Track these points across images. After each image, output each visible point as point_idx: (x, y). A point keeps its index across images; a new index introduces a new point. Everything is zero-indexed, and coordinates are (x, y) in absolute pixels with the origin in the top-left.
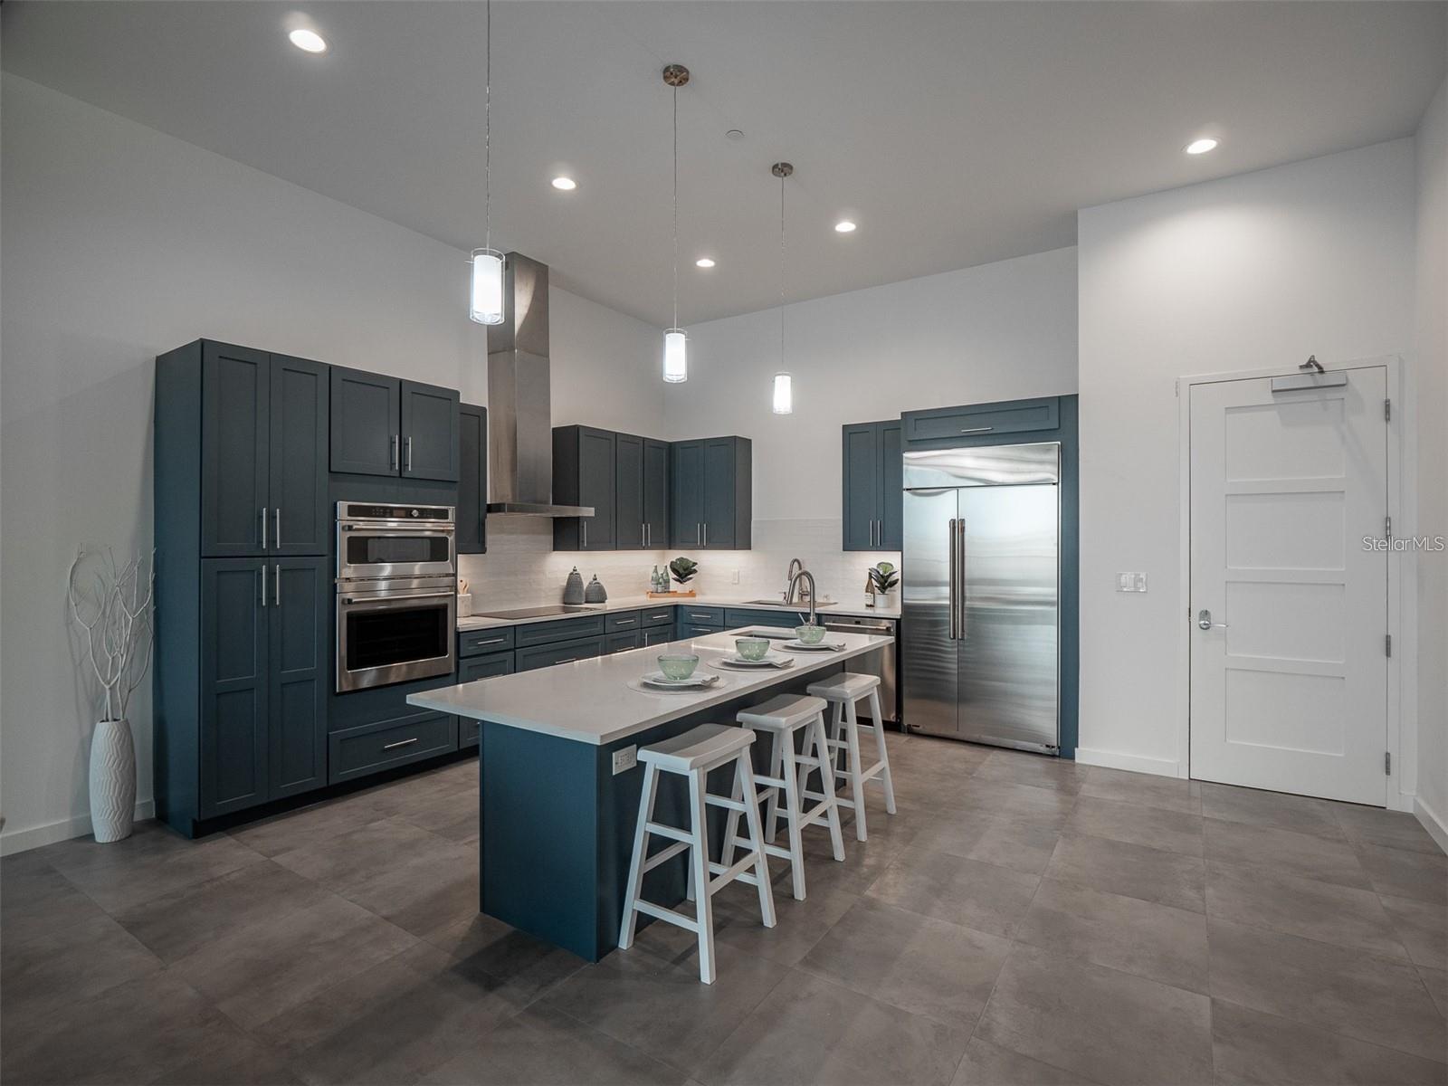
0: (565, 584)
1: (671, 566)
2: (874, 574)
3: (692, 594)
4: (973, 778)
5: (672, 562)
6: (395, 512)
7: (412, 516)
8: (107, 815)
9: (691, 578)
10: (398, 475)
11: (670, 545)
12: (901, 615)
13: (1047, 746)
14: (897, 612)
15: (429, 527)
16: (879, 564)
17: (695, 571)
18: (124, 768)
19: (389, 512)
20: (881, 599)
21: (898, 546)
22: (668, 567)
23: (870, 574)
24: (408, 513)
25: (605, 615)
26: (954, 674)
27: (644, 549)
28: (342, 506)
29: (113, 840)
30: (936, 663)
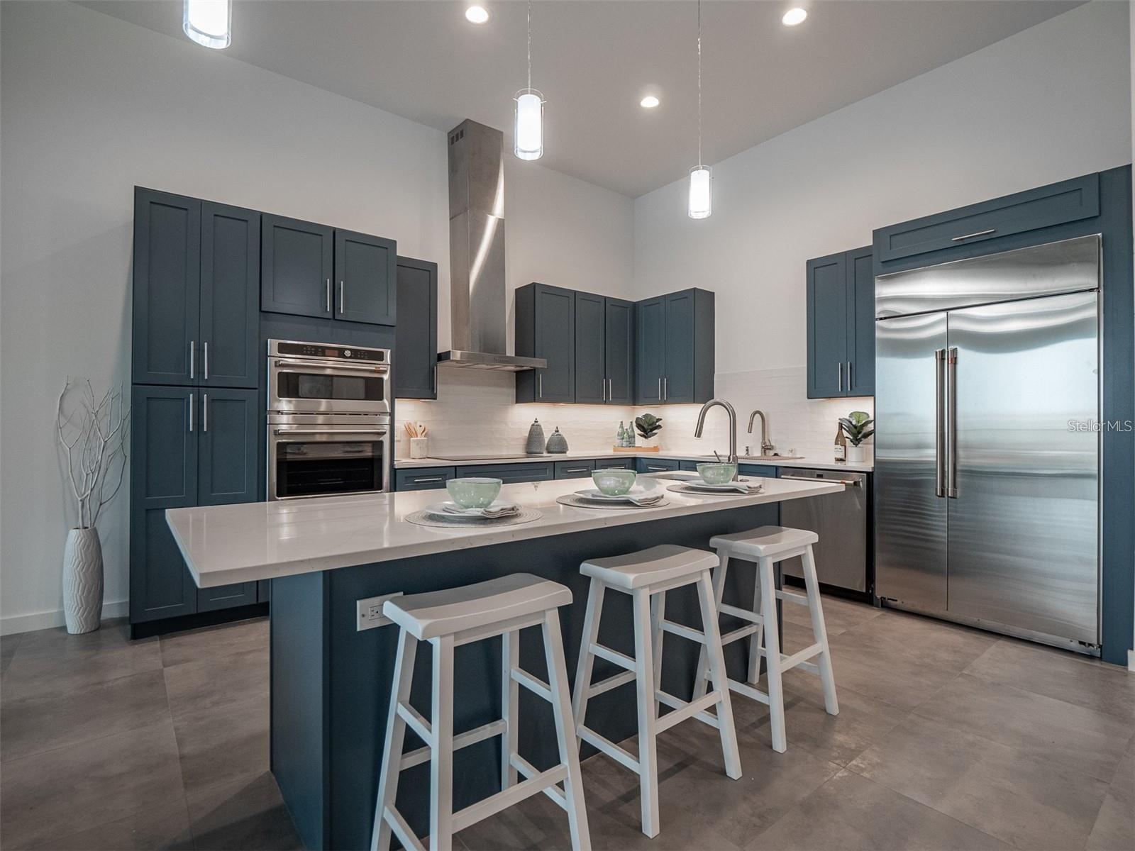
0: (527, 435)
1: (636, 422)
2: (845, 424)
3: (656, 449)
4: (962, 675)
5: (637, 418)
6: (327, 352)
7: (344, 357)
8: (73, 610)
9: (656, 434)
10: (331, 317)
11: (634, 400)
12: (874, 468)
13: (1081, 643)
14: (869, 466)
15: (364, 368)
16: (851, 414)
17: (659, 427)
18: (88, 569)
19: (322, 352)
20: (853, 452)
21: (870, 393)
22: (634, 424)
23: (841, 426)
24: (341, 353)
25: (554, 462)
26: (943, 543)
27: (605, 403)
28: (273, 344)
29: (79, 633)
30: (921, 531)
